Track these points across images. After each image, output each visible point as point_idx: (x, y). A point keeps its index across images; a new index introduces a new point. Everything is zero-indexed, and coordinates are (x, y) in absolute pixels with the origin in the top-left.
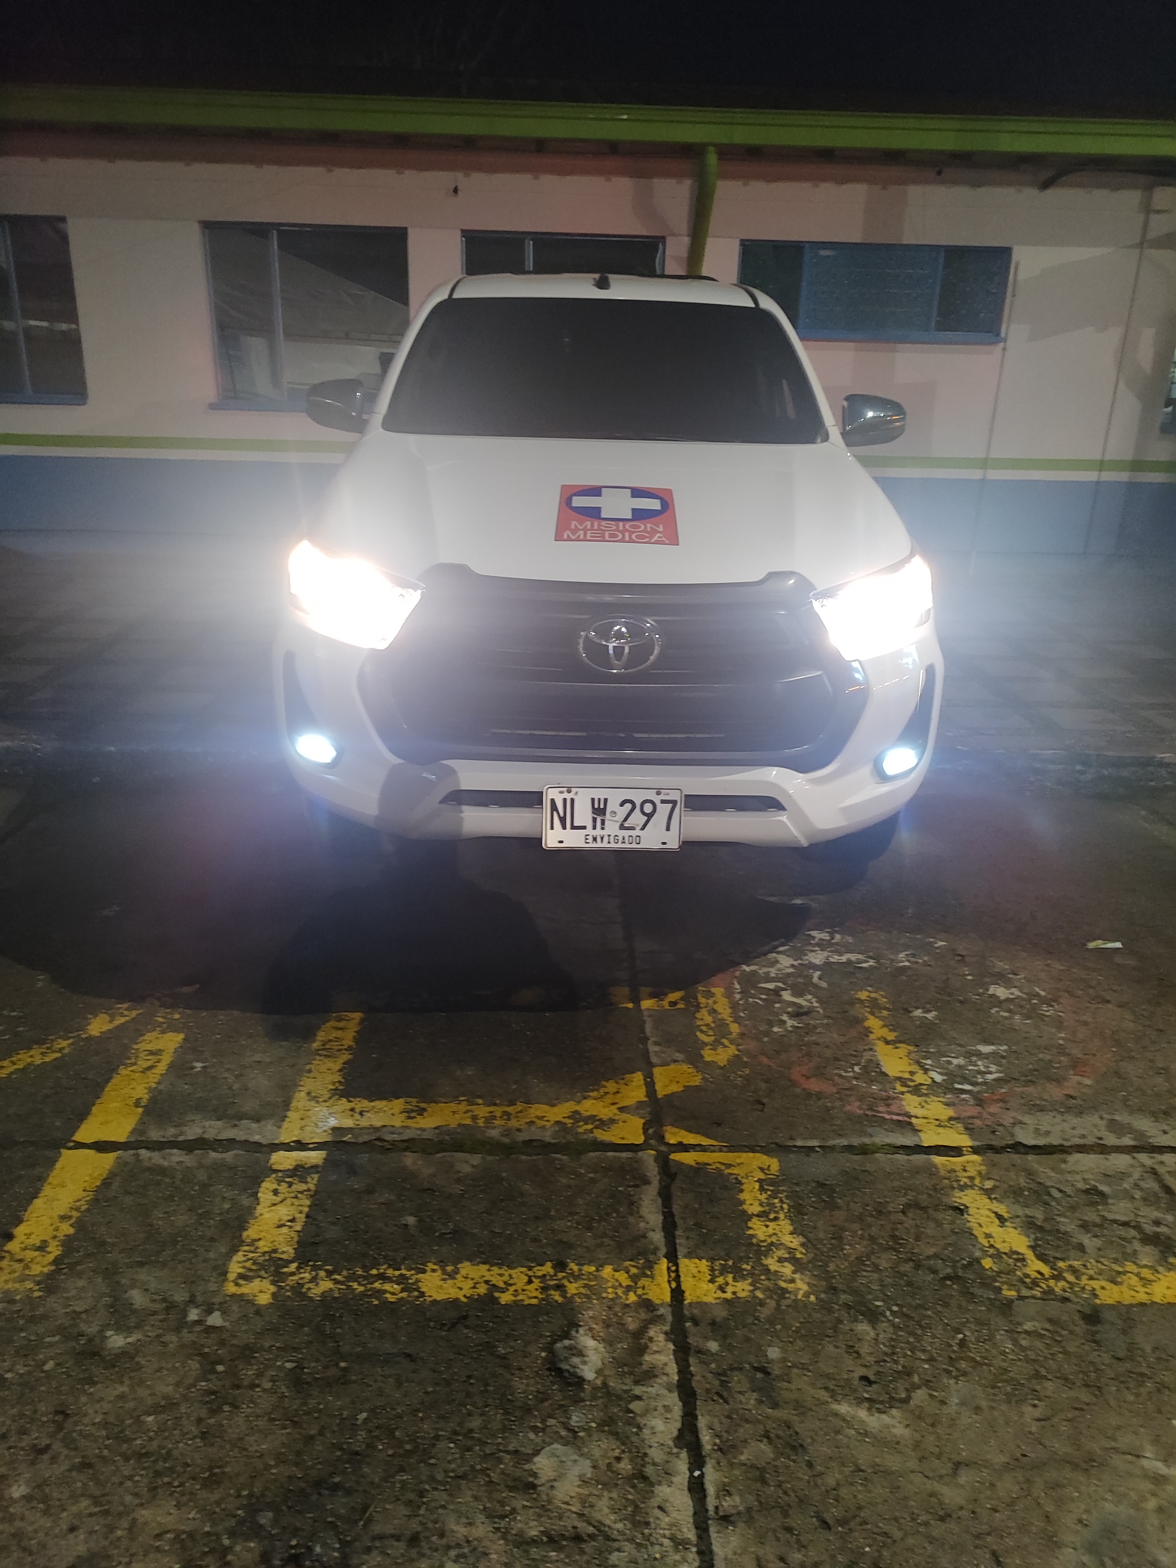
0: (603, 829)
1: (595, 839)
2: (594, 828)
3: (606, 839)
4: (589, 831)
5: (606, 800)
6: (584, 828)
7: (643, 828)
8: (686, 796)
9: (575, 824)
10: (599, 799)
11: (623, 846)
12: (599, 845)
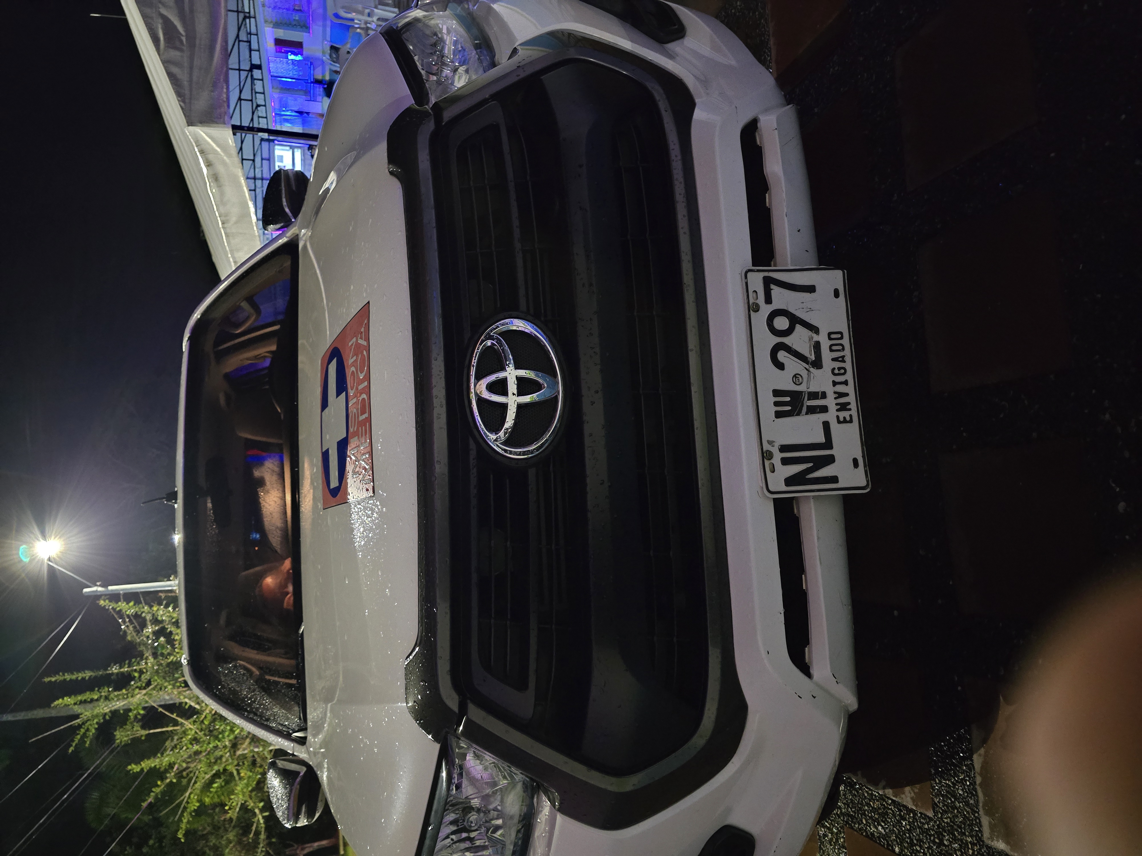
0: (824, 395)
1: (843, 407)
2: (824, 409)
3: (841, 388)
4: (831, 416)
5: (777, 393)
6: (826, 426)
7: (815, 329)
8: (753, 265)
9: (822, 439)
10: (776, 404)
11: (848, 359)
12: (852, 399)
